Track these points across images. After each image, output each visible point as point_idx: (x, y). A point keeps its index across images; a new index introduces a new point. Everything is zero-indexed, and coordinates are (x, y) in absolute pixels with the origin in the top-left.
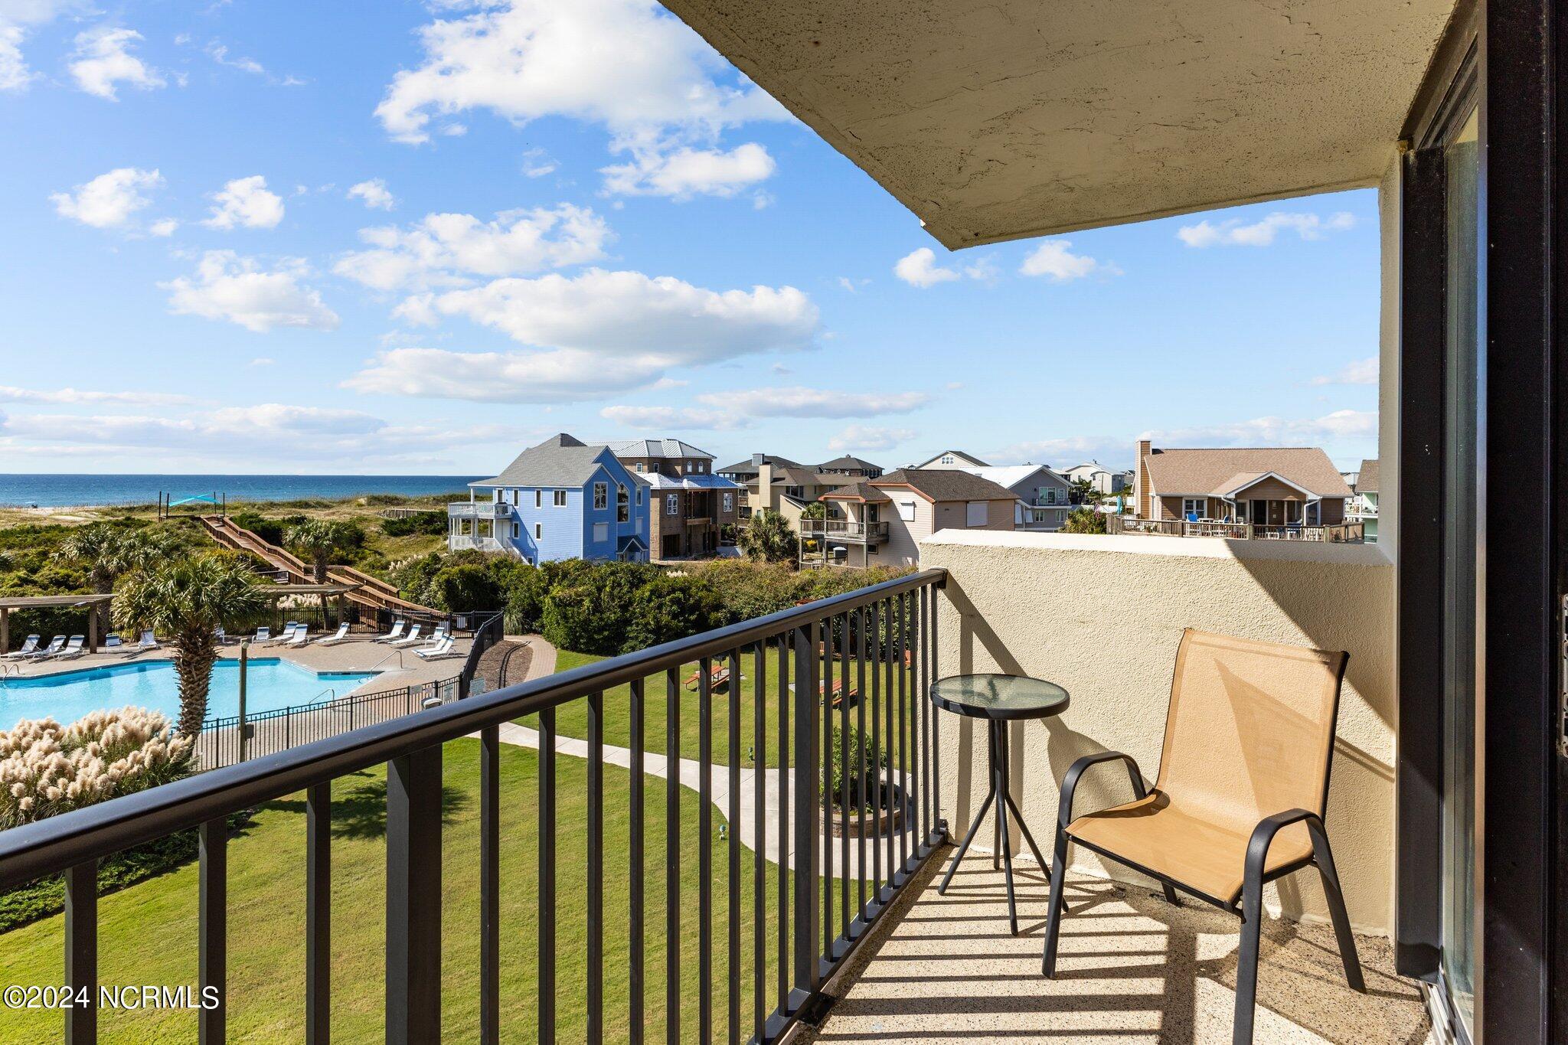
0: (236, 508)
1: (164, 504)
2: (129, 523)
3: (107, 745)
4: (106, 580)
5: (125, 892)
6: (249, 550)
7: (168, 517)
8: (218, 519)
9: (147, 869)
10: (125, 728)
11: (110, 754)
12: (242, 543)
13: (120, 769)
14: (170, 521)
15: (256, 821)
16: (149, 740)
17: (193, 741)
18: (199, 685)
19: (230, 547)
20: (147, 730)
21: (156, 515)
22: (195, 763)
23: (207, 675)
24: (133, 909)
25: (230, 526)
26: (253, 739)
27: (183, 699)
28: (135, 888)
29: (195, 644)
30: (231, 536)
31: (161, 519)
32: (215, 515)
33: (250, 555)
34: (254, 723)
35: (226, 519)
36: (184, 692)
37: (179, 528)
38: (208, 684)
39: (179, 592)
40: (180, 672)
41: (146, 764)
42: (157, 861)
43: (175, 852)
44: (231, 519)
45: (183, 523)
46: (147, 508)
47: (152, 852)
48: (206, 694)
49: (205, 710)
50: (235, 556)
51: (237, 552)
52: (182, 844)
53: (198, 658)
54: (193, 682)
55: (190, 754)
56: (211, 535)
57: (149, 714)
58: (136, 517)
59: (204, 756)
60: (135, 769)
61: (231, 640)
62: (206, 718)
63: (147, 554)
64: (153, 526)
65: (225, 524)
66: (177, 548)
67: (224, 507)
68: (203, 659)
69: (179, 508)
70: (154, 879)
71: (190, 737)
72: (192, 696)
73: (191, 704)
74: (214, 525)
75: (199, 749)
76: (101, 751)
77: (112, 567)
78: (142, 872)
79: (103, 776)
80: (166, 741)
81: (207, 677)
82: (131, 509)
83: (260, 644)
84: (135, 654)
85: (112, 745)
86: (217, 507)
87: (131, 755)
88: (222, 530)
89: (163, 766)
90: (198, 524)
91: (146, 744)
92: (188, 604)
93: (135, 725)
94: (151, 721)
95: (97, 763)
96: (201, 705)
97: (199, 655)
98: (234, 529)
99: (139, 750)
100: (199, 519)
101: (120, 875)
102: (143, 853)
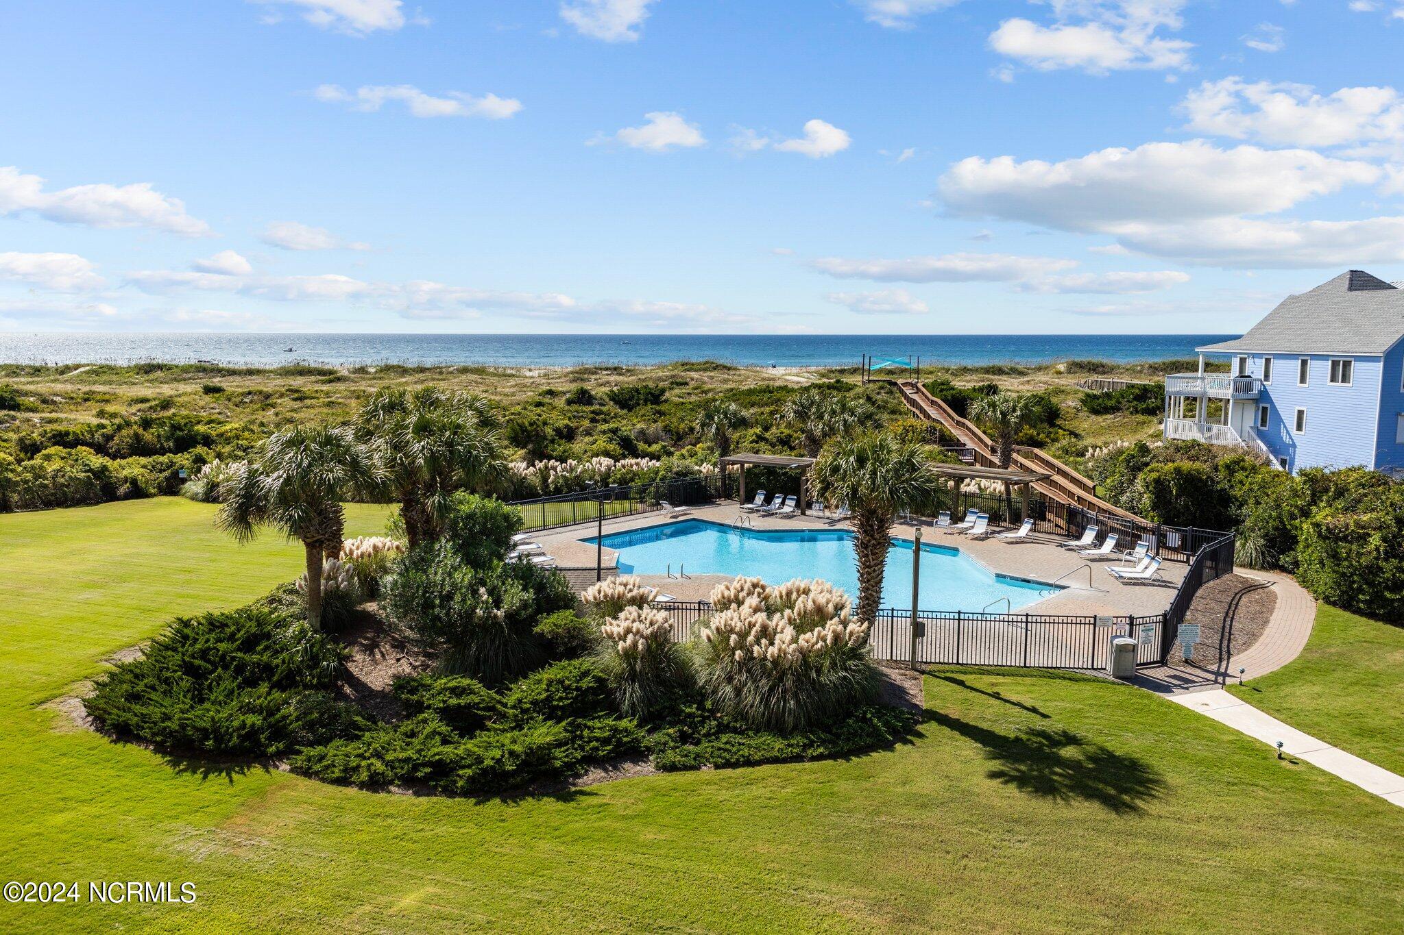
0: (931, 373)
1: (866, 367)
2: (839, 386)
3: (799, 614)
4: (814, 445)
5: (808, 765)
6: (938, 422)
7: (869, 381)
8: (913, 386)
9: (825, 748)
10: (814, 602)
11: (802, 625)
12: (933, 413)
13: (807, 642)
14: (871, 385)
15: (922, 731)
16: (831, 619)
17: (869, 628)
18: (874, 571)
19: (921, 416)
20: (831, 608)
21: (859, 378)
22: (869, 652)
23: (882, 561)
24: (812, 785)
25: (923, 394)
26: (925, 638)
27: (862, 582)
28: (816, 764)
29: (872, 526)
30: (923, 404)
31: (864, 383)
32: (909, 381)
33: (939, 427)
34: (925, 621)
35: (920, 385)
36: (862, 575)
37: (878, 393)
38: (883, 571)
39: (859, 470)
40: (858, 554)
41: (828, 642)
42: (834, 744)
43: (848, 739)
44: (924, 386)
45: (882, 388)
46: (854, 371)
47: (830, 732)
48: (880, 581)
49: (880, 598)
50: (924, 428)
51: (927, 423)
52: (855, 734)
53: (873, 542)
54: (869, 567)
55: (865, 642)
56: (905, 402)
57: (834, 591)
58: (845, 380)
59: (876, 648)
60: (819, 646)
61: (915, 520)
62: (881, 607)
63: (845, 421)
64: (857, 390)
65: (918, 390)
66: (869, 416)
67: (917, 371)
68: (879, 544)
69: (881, 371)
70: (830, 762)
71: (866, 624)
72: (868, 581)
73: (868, 589)
74: (908, 391)
75: (872, 641)
76: (795, 620)
77: (818, 433)
78: (821, 750)
79: (794, 646)
80: (845, 623)
81: (882, 563)
82: (842, 371)
83: (937, 531)
84: (834, 522)
85: (804, 615)
86: (912, 371)
87: (817, 629)
88: (915, 397)
89: (841, 648)
90: (895, 389)
91: (829, 623)
92: (866, 481)
93: (822, 600)
94: (836, 599)
95: (789, 632)
96: (877, 592)
97: (875, 539)
98: (926, 397)
99: (823, 627)
100: (895, 384)
101: (805, 747)
102: (823, 732)
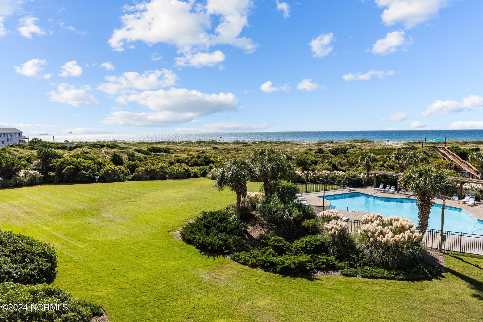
0: (451, 143)
1: (424, 141)
2: (413, 148)
3: (395, 228)
4: (402, 169)
5: (397, 281)
6: (454, 161)
7: (425, 146)
8: (443, 148)
9: (404, 276)
10: (401, 224)
11: (396, 231)
12: (452, 158)
13: (398, 238)
14: (426, 148)
15: (444, 275)
16: (407, 230)
17: (423, 235)
18: (425, 215)
19: (447, 159)
20: (407, 227)
21: (421, 145)
22: (423, 244)
23: (429, 211)
24: (399, 289)
25: (447, 151)
26: (446, 241)
27: (420, 218)
28: (400, 282)
29: (424, 199)
30: (447, 155)
31: (423, 147)
32: (442, 146)
33: (454, 163)
34: (446, 235)
35: (446, 148)
36: (420, 216)
37: (429, 151)
38: (429, 215)
39: (419, 178)
40: (419, 208)
41: (406, 238)
42: (408, 275)
43: (414, 275)
44: (448, 148)
45: (430, 149)
46: (419, 143)
47: (406, 271)
48: (428, 219)
49: (427, 225)
50: (448, 163)
51: (449, 162)
52: (416, 273)
53: (425, 204)
54: (423, 213)
55: (421, 240)
56: (440, 154)
57: (409, 221)
58: (415, 146)
59: (426, 243)
60: (402, 239)
61: (443, 197)
62: (428, 228)
63: (415, 160)
64: (420, 150)
65: (445, 150)
66: (425, 159)
67: (445, 143)
68: (427, 205)
69: (430, 143)
70: (406, 282)
71: (421, 234)
72: (423, 218)
73: (422, 221)
74: (441, 150)
75: (424, 240)
76: (393, 230)
77: (404, 164)
78: (402, 277)
79: (392, 239)
80: (413, 232)
81: (428, 212)
82: (414, 143)
83: (453, 202)
84: (410, 196)
85: (397, 228)
86: (443, 143)
87: (401, 234)
88: (444, 152)
89: (411, 241)
90: (436, 149)
91: (406, 232)
92: (422, 182)
93: (404, 223)
94: (409, 224)
95: (391, 234)
96: (426, 222)
97: (425, 203)
98: (449, 152)
99: (404, 233)
100: (436, 147)
101: (396, 275)
102: (403, 270)
